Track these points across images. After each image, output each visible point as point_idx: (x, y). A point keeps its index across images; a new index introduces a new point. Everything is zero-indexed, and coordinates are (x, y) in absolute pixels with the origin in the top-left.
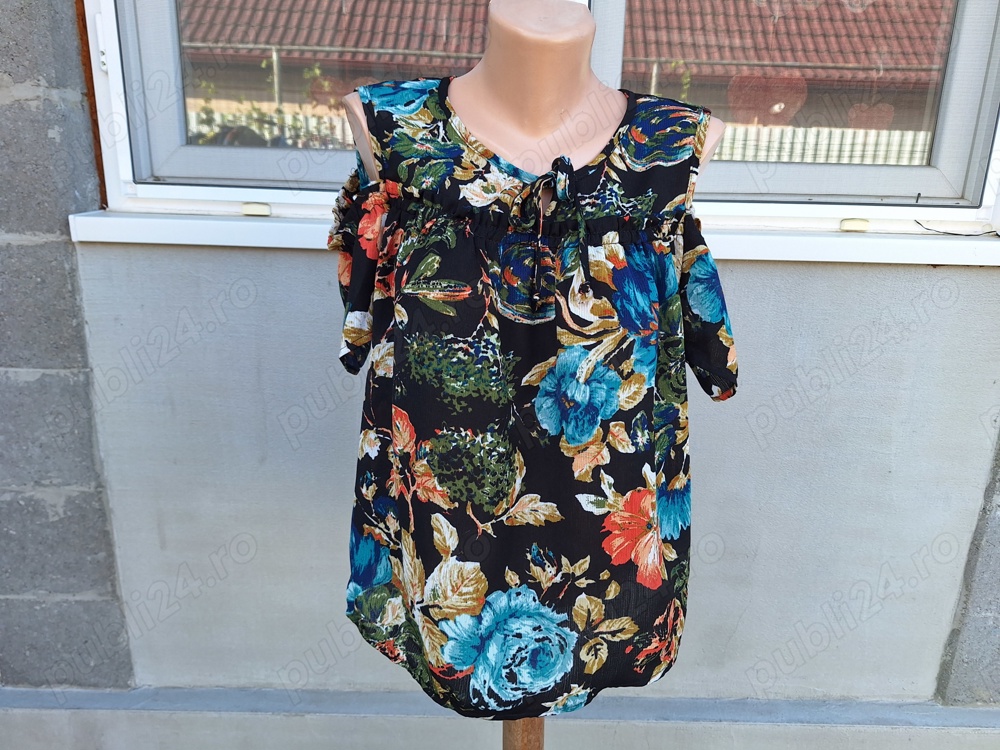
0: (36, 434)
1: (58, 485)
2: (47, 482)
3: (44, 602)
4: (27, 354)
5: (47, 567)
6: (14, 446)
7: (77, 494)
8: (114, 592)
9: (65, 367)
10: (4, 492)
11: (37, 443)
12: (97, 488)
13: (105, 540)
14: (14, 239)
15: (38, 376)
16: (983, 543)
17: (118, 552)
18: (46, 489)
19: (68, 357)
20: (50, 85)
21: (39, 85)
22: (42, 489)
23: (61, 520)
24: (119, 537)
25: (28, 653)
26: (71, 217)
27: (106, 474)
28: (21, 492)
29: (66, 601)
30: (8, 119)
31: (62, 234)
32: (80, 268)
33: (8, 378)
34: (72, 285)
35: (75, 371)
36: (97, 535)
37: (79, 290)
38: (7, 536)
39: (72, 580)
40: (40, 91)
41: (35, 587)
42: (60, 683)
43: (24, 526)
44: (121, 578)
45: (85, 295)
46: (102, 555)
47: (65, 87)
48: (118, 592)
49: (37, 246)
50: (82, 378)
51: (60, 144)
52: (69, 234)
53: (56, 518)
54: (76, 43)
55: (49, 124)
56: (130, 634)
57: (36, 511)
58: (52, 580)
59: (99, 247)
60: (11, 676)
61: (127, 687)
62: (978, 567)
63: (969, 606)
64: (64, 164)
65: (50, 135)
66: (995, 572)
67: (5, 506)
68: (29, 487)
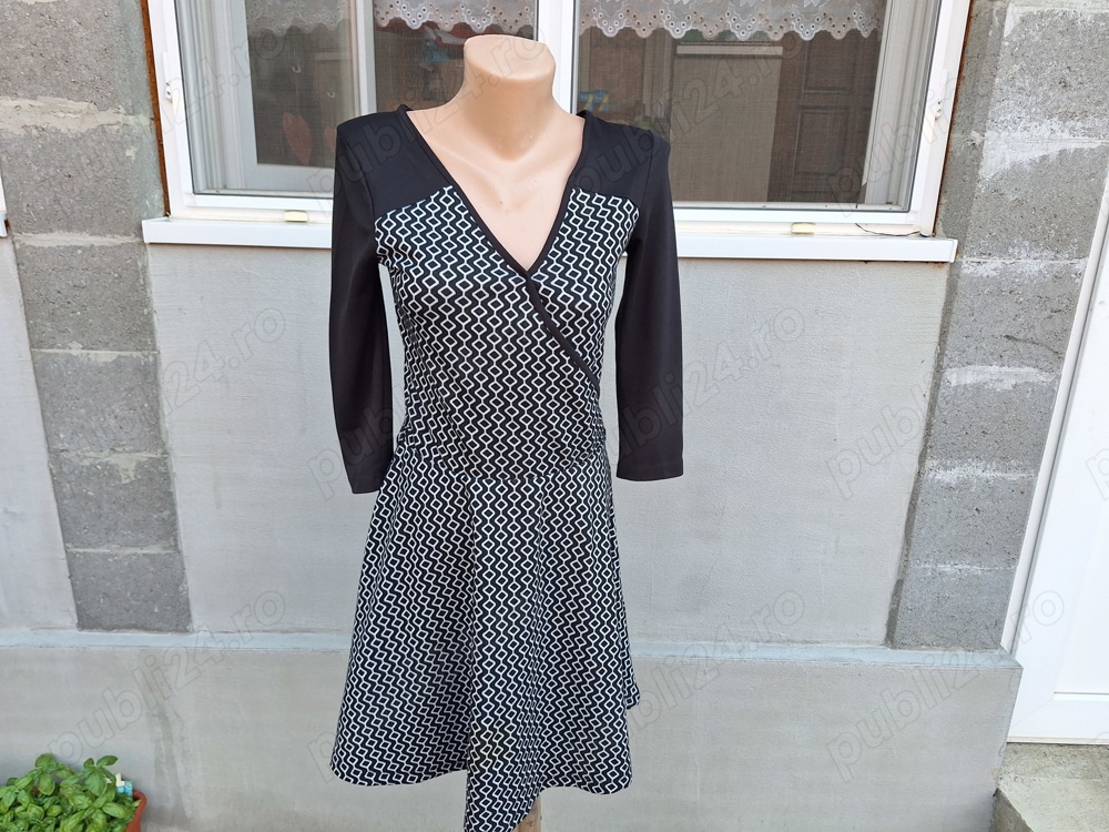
0: (113, 407)
1: (130, 452)
2: (117, 449)
3: (116, 555)
4: (105, 337)
5: (119, 524)
6: (93, 418)
7: (146, 459)
8: (176, 545)
9: (137, 350)
10: (85, 457)
11: (113, 415)
12: (163, 454)
13: (167, 499)
14: (97, 241)
15: (114, 357)
16: (919, 502)
17: (179, 511)
18: (120, 455)
19: (140, 341)
20: (128, 113)
21: (119, 113)
22: (115, 455)
23: (132, 482)
24: (179, 497)
25: (102, 601)
26: (143, 222)
27: (170, 442)
28: (96, 458)
29: (135, 555)
30: (93, 141)
31: (133, 235)
32: (150, 265)
33: (89, 359)
34: (144, 280)
35: (146, 353)
36: (162, 496)
37: (149, 284)
38: (86, 496)
39: (141, 536)
40: (120, 118)
41: (109, 541)
42: (129, 627)
43: (101, 488)
44: (182, 535)
45: (153, 290)
46: (166, 513)
47: (138, 113)
48: (180, 547)
49: (115, 247)
50: (151, 359)
51: (135, 162)
52: (141, 236)
53: (128, 481)
55: (126, 145)
56: (189, 584)
57: (111, 475)
58: (124, 535)
59: (166, 247)
60: (86, 621)
61: (186, 631)
62: (917, 524)
63: (910, 559)
64: (138, 178)
65: (128, 153)
66: (930, 528)
67: (85, 470)
68: (105, 454)
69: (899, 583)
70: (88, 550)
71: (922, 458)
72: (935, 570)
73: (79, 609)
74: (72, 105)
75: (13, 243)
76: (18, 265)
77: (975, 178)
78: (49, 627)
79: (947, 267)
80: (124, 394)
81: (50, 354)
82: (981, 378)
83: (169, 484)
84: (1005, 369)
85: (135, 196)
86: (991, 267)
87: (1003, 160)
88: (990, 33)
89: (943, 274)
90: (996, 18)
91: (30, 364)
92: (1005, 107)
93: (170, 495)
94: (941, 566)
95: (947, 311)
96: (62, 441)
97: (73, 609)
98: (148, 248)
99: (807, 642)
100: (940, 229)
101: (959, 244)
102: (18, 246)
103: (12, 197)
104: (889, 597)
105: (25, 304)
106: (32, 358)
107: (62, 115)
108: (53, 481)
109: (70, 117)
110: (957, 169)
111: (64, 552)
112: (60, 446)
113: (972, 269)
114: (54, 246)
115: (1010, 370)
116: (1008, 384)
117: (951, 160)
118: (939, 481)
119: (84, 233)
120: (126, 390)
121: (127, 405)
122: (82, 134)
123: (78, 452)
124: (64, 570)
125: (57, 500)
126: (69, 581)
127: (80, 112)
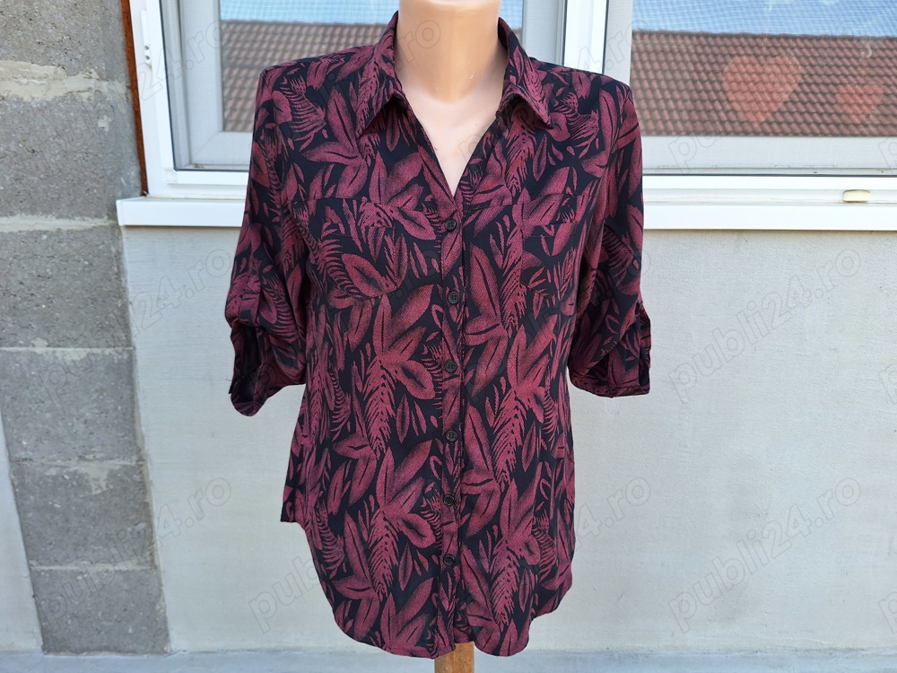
0: (82, 411)
1: (101, 460)
2: (91, 457)
3: (86, 572)
4: (74, 334)
5: (89, 538)
6: (60, 423)
7: (118, 468)
8: (153, 561)
9: (109, 346)
10: (50, 467)
11: (82, 420)
12: (138, 461)
13: (144, 511)
14: (65, 224)
17: (156, 522)
18: (90, 464)
19: (113, 336)
20: (101, 78)
21: (90, 78)
22: (86, 463)
23: (103, 493)
25: (69, 622)
26: (118, 202)
27: (146, 448)
28: (67, 467)
29: (107, 571)
30: (60, 110)
31: (110, 218)
32: (126, 251)
33: (56, 358)
34: (118, 268)
35: (120, 349)
36: (137, 507)
37: (124, 272)
38: (53, 510)
39: (114, 551)
40: (92, 83)
41: (77, 558)
42: (100, 649)
43: (69, 499)
44: (159, 549)
45: (129, 278)
46: (142, 526)
47: (113, 80)
48: (156, 562)
49: (85, 231)
50: (126, 356)
51: (109, 134)
52: (115, 218)
53: (99, 492)
54: (122, 39)
55: (99, 114)
56: (167, 602)
57: (79, 485)
58: (94, 551)
59: (144, 230)
60: (52, 643)
61: (163, 652)
64: (112, 152)
65: (100, 125)
67: (50, 480)
68: (73, 462)
70: (52, 568)
73: (44, 631)
74: (37, 69)
80: (95, 396)
81: (11, 353)
83: (145, 493)
85: (108, 173)
93: (146, 507)
96: (26, 449)
97: (37, 630)
98: (123, 231)
107: (25, 81)
108: (15, 493)
109: (35, 84)
111: (27, 569)
112: (22, 454)
114: (16, 230)
119: (50, 215)
120: (96, 391)
121: (97, 407)
122: (48, 103)
123: (43, 461)
124: (27, 588)
125: (19, 513)
126: (32, 601)
127: (46, 77)
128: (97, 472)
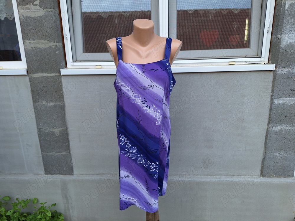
0: (53, 117)
1: (58, 128)
2: (55, 128)
3: (54, 155)
5: (55, 147)
6: (49, 120)
7: (61, 130)
8: (69, 152)
9: (60, 102)
10: (46, 130)
11: (53, 119)
12: (66, 128)
13: (68, 140)
14: (49, 75)
15: (54, 104)
16: (268, 136)
17: (70, 143)
19: (60, 100)
20: (57, 43)
23: (58, 136)
24: (70, 140)
25: (51, 167)
26: (61, 70)
27: (68, 125)
28: (49, 130)
29: (59, 155)
30: (48, 50)
31: (59, 73)
32: (63, 80)
33: (47, 105)
34: (61, 84)
36: (66, 139)
38: (47, 140)
39: (60, 150)
40: (55, 44)
41: (52, 151)
42: (58, 174)
43: (50, 138)
44: (71, 149)
45: (63, 87)
46: (67, 144)
47: (59, 43)
49: (54, 76)
50: (63, 104)
51: (59, 55)
52: (60, 73)
53: (57, 136)
54: (61, 33)
55: (56, 50)
57: (53, 134)
58: (56, 150)
59: (66, 76)
60: (47, 172)
61: (72, 175)
62: (268, 142)
63: (266, 152)
64: (59, 59)
65: (57, 53)
66: (272, 143)
67: (46, 133)
68: (52, 129)
69: (264, 159)
70: (47, 154)
71: (268, 124)
72: (273, 155)
73: (45, 169)
74: (44, 41)
75: (29, 76)
76: (30, 82)
77: (280, 47)
78: (38, 174)
79: (273, 72)
80: (56, 114)
82: (284, 102)
83: (68, 136)
84: (291, 99)
85: (59, 63)
86: (285, 71)
87: (287, 42)
88: (282, 9)
89: (272, 74)
90: (283, 5)
91: (33, 107)
92: (287, 28)
93: (68, 139)
94: (275, 154)
95: (273, 84)
97: (43, 169)
98: (62, 76)
99: (238, 176)
100: (270, 62)
101: (276, 65)
102: (30, 77)
103: (29, 65)
104: (261, 163)
105: (32, 92)
106: (34, 105)
107: (41, 44)
108: (39, 136)
109: (43, 44)
110: (274, 45)
111: (41, 154)
112: (40, 127)
113: (280, 72)
114: (39, 76)
115: (293, 99)
116: (292, 103)
117: (272, 43)
118: (273, 130)
119: (46, 73)
120: (57, 112)
121: (57, 116)
122: (46, 49)
123: (45, 129)
124: (41, 159)
125: (39, 141)
126: (42, 162)
127: (45, 43)
128: (57, 131)
